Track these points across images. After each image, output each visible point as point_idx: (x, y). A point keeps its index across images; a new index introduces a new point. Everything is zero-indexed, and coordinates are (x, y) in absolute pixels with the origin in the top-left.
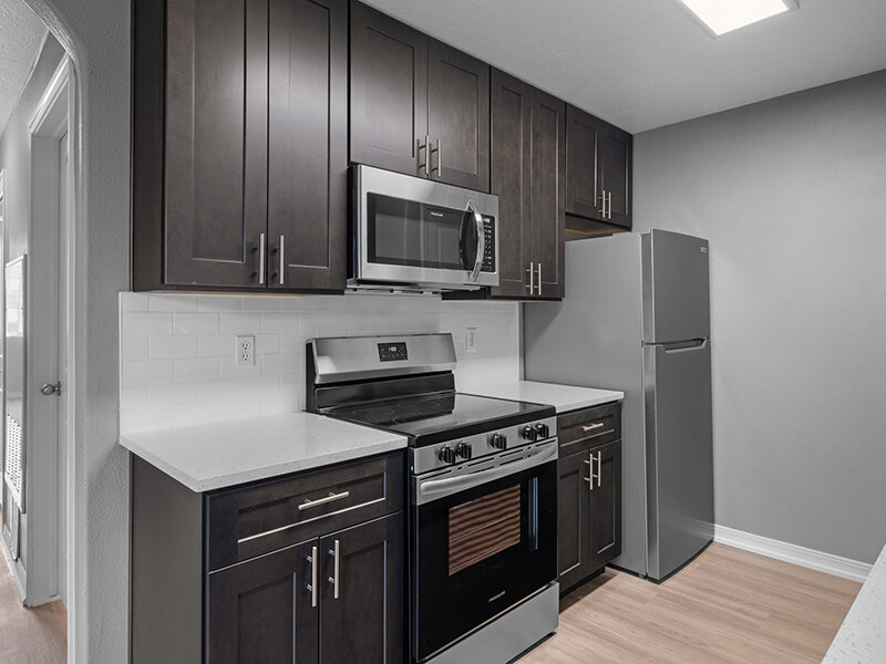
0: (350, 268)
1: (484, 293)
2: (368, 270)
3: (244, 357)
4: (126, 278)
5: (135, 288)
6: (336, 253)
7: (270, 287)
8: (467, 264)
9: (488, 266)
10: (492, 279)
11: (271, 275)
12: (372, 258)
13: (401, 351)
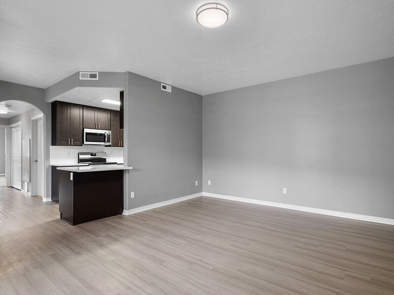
0: (83, 143)
1: (110, 146)
2: (85, 143)
3: (68, 155)
4: (51, 144)
5: (52, 145)
6: (81, 141)
7: (71, 145)
8: (104, 141)
9: (108, 141)
10: (110, 144)
11: (71, 144)
12: (86, 141)
13: (95, 155)
